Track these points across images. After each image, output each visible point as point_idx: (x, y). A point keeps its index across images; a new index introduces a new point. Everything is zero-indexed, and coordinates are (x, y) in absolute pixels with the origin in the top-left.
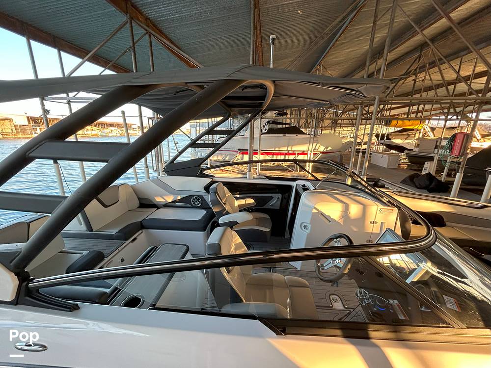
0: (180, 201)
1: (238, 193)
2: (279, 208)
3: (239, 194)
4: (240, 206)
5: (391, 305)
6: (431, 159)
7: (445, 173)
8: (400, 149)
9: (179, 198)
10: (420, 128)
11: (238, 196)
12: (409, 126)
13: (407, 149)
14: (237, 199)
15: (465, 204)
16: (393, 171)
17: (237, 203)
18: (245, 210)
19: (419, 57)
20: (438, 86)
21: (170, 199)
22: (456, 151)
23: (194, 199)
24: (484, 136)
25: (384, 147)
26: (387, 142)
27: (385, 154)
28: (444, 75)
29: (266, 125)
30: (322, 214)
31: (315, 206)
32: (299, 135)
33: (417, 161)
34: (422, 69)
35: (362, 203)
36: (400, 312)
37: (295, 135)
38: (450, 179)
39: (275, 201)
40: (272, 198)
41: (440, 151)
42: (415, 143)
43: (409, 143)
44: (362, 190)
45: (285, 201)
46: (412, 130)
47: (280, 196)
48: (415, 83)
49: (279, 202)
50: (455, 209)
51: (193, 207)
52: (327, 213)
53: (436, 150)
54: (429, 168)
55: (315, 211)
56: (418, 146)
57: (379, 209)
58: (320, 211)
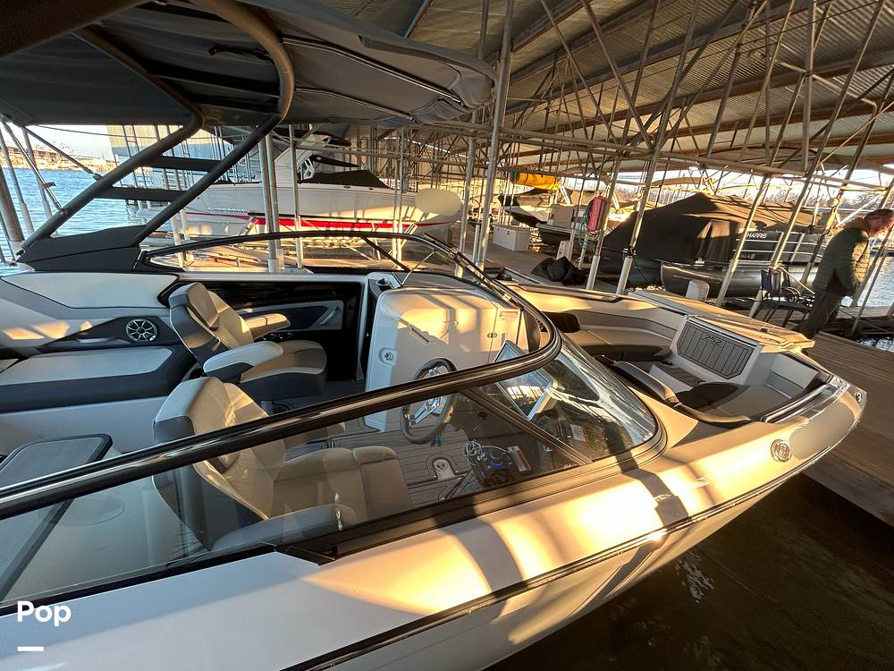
0: (91, 333)
1: (249, 304)
2: (340, 328)
3: (251, 307)
4: (254, 332)
5: (510, 455)
6: (567, 237)
7: (581, 258)
8: (532, 221)
9: (87, 326)
10: (555, 189)
11: (250, 310)
12: (542, 184)
13: (539, 221)
14: (247, 316)
15: (600, 297)
16: (521, 255)
17: (246, 326)
18: (269, 338)
19: (553, 70)
20: (576, 125)
21: (58, 331)
22: (593, 225)
23: (133, 326)
24: (622, 205)
25: (511, 217)
26: (514, 208)
27: (511, 228)
28: (583, 108)
29: (309, 164)
30: (414, 330)
31: (403, 317)
32: (375, 189)
33: (552, 238)
34: (556, 92)
35: (475, 305)
36: (522, 463)
37: (367, 189)
38: (586, 266)
39: (332, 314)
40: (324, 309)
41: (577, 224)
42: (548, 212)
43: (541, 211)
44: (476, 286)
45: (351, 312)
46: (546, 191)
47: (340, 304)
48: (548, 113)
49: (340, 316)
50: (590, 305)
51: (133, 345)
52: (422, 328)
53: (573, 223)
54: (565, 249)
55: (401, 326)
56: (552, 217)
57: (499, 314)
58: (411, 325)
